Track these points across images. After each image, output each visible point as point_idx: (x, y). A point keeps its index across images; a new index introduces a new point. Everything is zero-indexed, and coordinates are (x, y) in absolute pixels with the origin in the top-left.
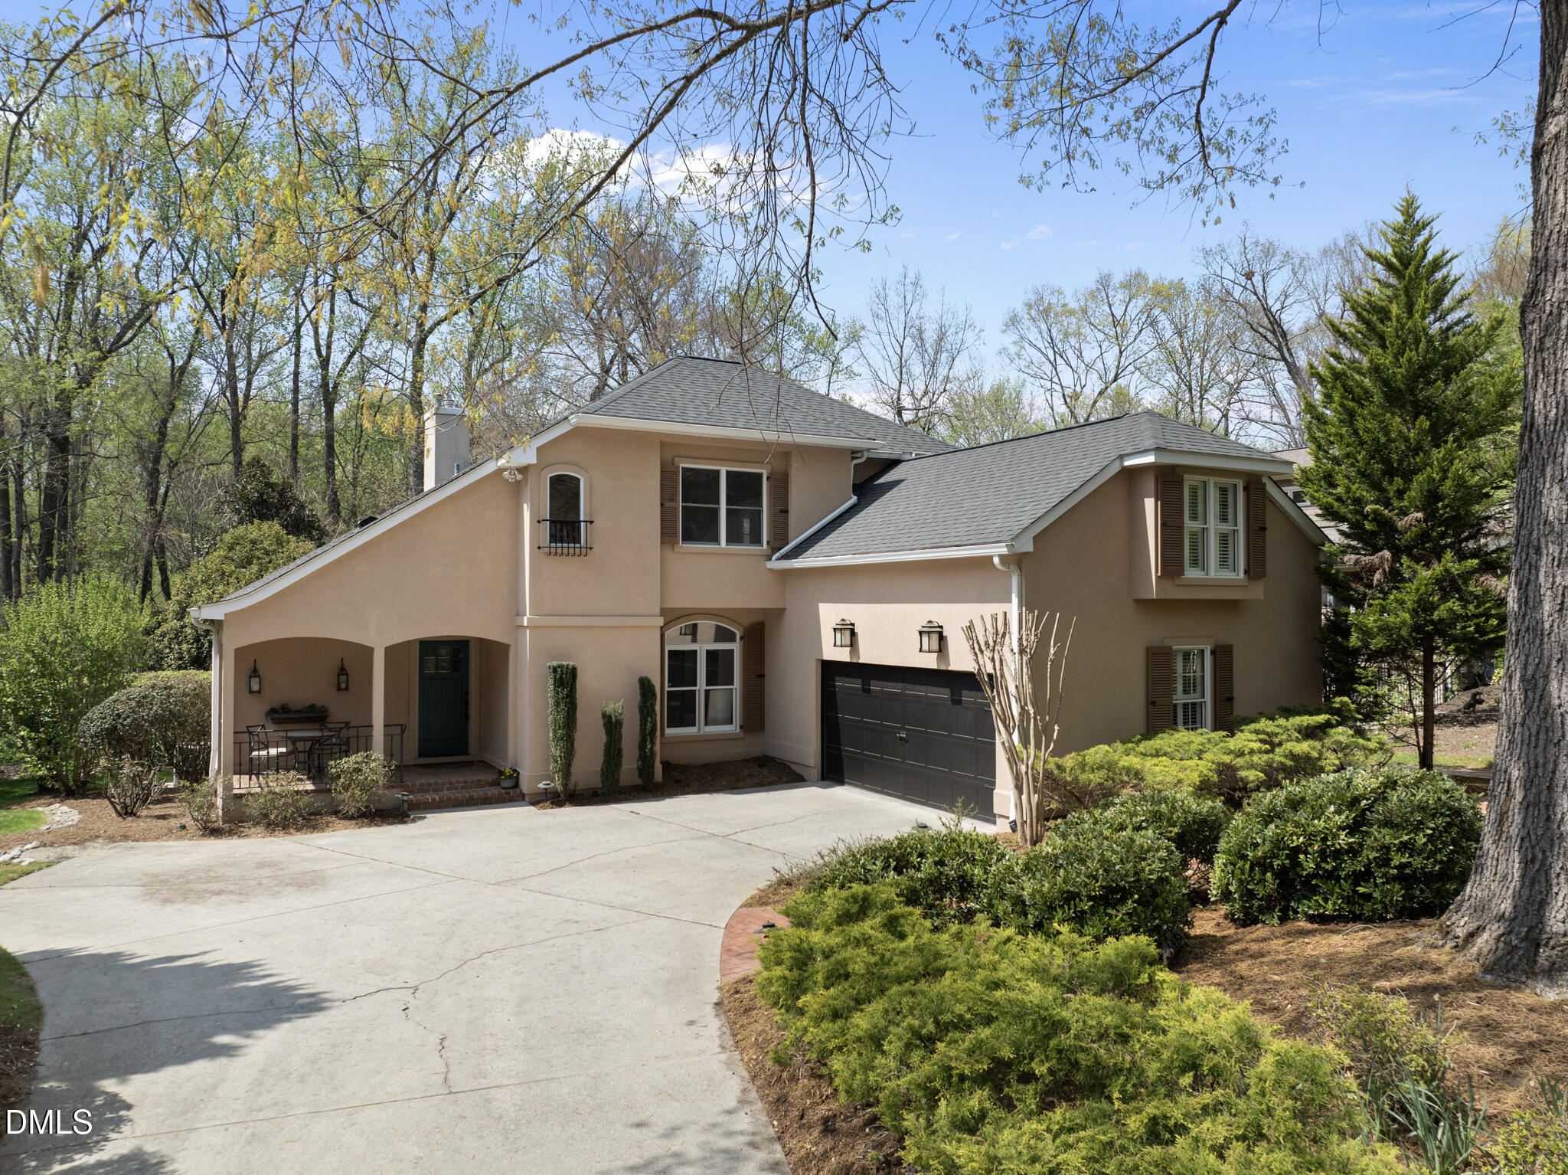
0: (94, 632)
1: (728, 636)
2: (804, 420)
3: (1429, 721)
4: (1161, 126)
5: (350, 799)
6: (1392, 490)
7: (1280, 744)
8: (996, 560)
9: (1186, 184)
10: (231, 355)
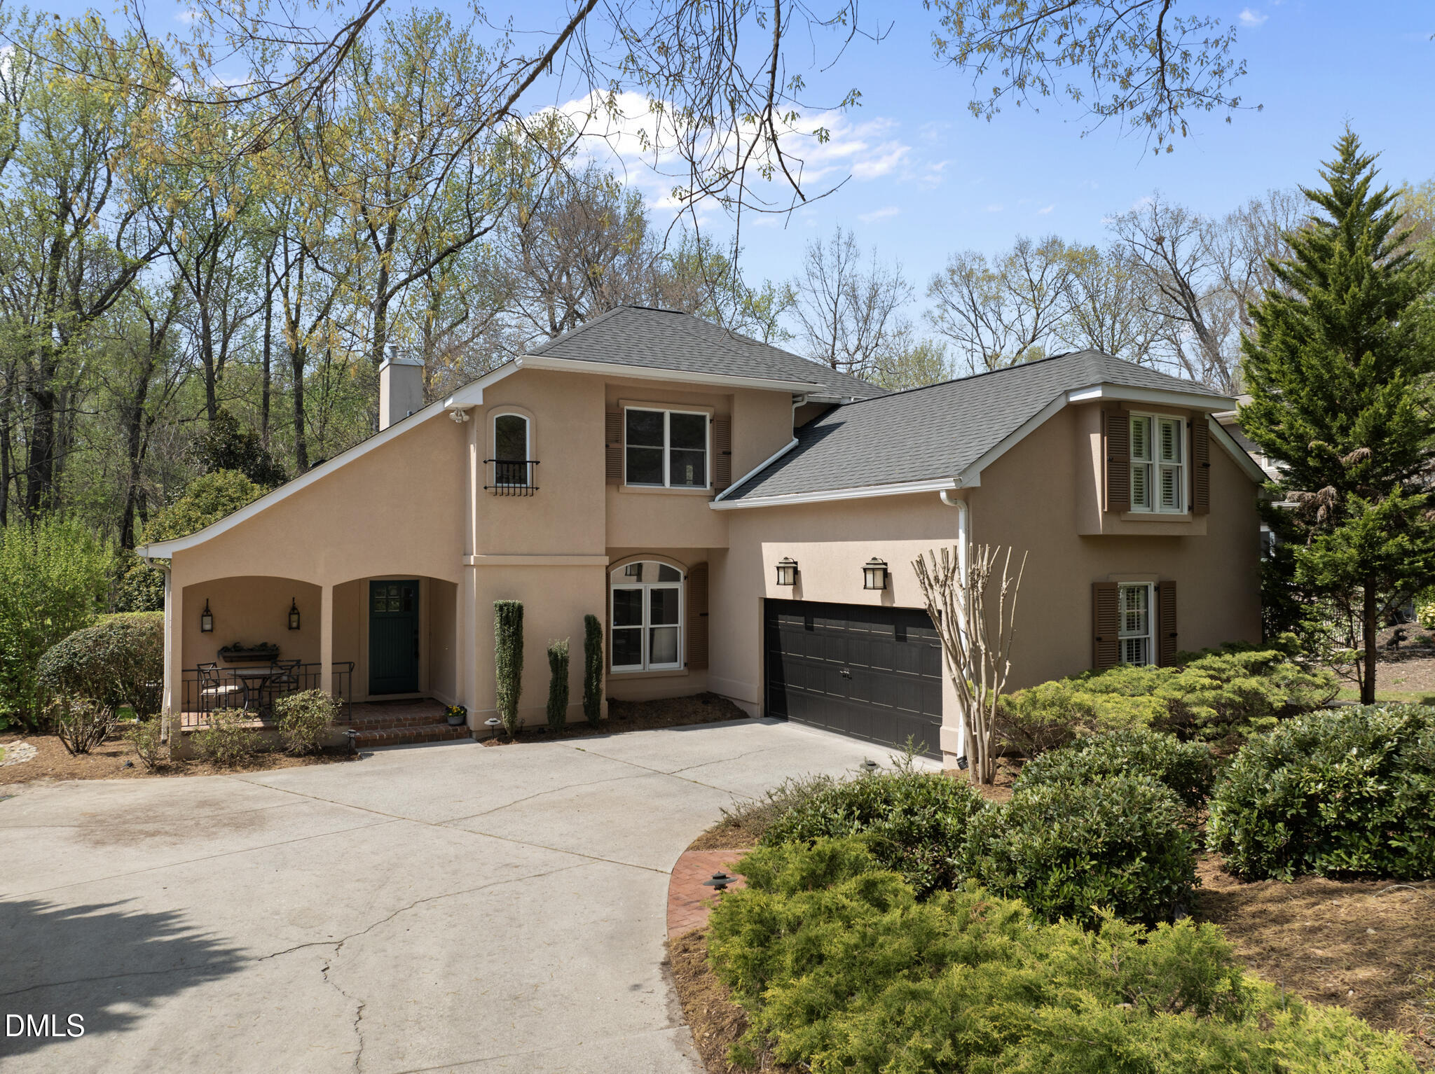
0: (54, 574)
1: (674, 576)
2: (747, 364)
3: (1370, 657)
4: (1115, 49)
5: (296, 736)
6: (1335, 425)
7: (1228, 680)
8: (943, 495)
9: (1139, 110)
10: (205, 317)
